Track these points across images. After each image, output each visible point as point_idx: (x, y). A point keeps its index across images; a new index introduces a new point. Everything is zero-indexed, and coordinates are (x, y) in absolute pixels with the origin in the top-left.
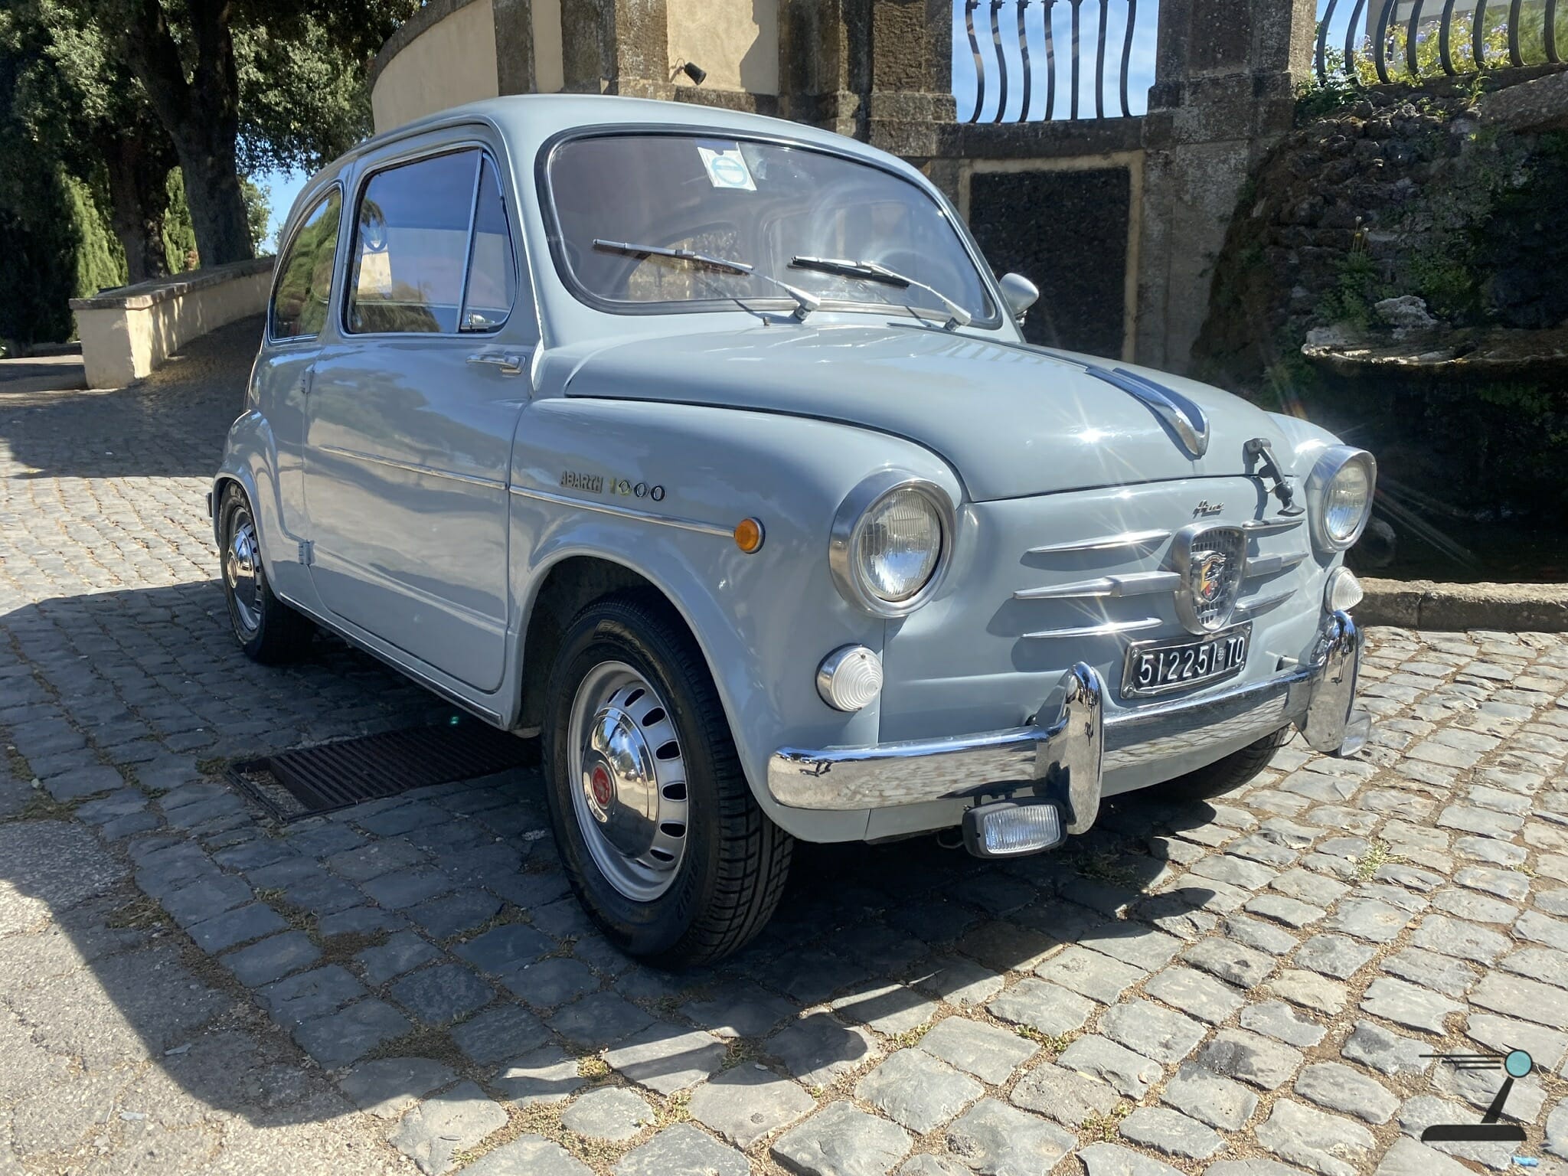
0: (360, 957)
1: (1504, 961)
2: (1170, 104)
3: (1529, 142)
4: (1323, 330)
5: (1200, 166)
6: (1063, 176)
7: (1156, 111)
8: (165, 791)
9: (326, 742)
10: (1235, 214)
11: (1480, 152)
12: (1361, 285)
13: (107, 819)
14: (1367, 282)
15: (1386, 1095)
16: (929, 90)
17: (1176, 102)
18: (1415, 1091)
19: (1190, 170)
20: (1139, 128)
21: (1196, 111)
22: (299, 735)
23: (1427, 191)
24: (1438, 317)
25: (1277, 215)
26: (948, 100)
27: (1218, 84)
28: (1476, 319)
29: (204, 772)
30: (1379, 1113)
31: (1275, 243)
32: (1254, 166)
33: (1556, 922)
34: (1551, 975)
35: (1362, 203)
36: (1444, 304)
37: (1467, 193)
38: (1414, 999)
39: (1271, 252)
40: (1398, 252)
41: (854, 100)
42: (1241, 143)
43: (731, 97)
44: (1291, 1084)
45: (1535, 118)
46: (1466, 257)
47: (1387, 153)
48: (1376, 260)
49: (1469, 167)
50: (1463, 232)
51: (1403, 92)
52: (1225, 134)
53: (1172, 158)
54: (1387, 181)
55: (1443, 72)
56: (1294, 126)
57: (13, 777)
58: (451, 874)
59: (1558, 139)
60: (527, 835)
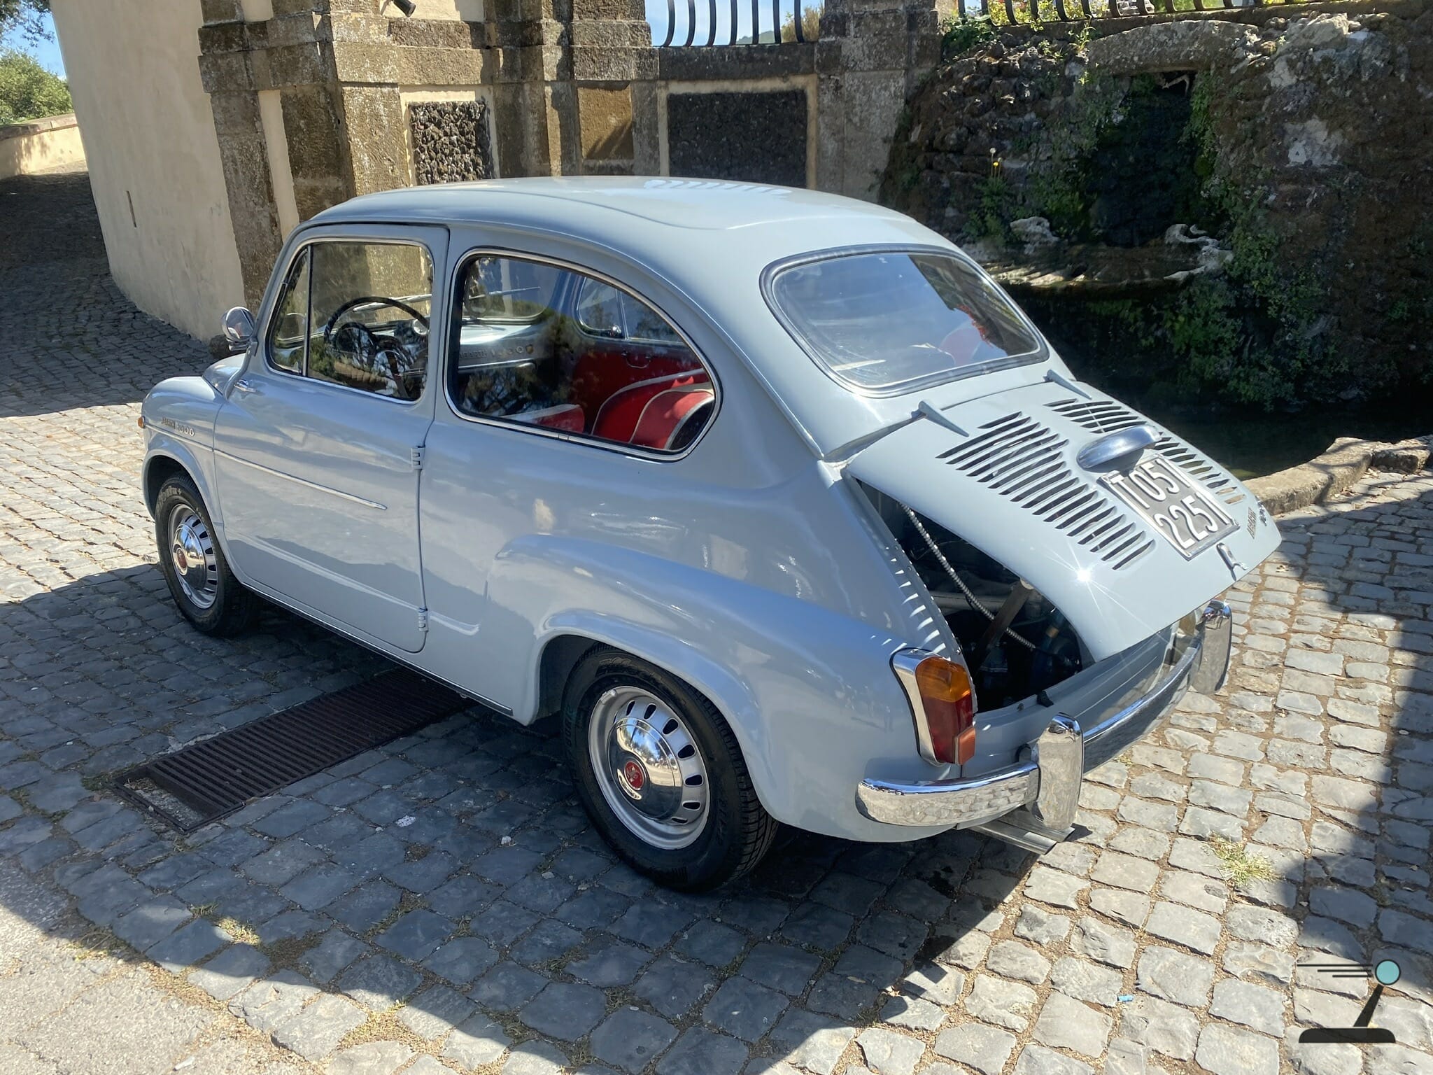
0: (303, 961)
1: (1112, 842)
2: (837, 33)
3: (1124, 85)
4: (971, 245)
5: (864, 93)
6: (749, 96)
7: (827, 40)
8: (64, 814)
9: (192, 743)
10: (896, 136)
11: (1088, 92)
12: (999, 207)
13: (22, 849)
14: (1003, 203)
15: (1042, 961)
16: (625, 16)
17: (843, 33)
18: (1059, 955)
19: (858, 95)
20: (812, 55)
21: (860, 42)
22: (167, 740)
23: (1048, 125)
24: (1058, 235)
25: (931, 144)
26: (642, 26)
27: (877, 18)
28: (1084, 236)
29: (93, 789)
30: (1039, 976)
31: (930, 167)
32: (910, 93)
33: (1143, 803)
34: (1140, 850)
35: (997, 136)
36: (1062, 224)
37: (1079, 128)
38: (1057, 882)
39: (927, 176)
40: (1027, 178)
41: (558, 27)
42: (898, 72)
43: (440, 26)
44: (984, 963)
45: (1129, 65)
46: (1078, 183)
47: (1018, 92)
48: (1011, 185)
49: (1079, 105)
50: (1076, 161)
51: (1027, 34)
52: (885, 64)
53: (841, 83)
54: (1018, 115)
55: (1056, 19)
56: (942, 60)
58: (350, 870)
59: (1146, 83)
60: (401, 821)
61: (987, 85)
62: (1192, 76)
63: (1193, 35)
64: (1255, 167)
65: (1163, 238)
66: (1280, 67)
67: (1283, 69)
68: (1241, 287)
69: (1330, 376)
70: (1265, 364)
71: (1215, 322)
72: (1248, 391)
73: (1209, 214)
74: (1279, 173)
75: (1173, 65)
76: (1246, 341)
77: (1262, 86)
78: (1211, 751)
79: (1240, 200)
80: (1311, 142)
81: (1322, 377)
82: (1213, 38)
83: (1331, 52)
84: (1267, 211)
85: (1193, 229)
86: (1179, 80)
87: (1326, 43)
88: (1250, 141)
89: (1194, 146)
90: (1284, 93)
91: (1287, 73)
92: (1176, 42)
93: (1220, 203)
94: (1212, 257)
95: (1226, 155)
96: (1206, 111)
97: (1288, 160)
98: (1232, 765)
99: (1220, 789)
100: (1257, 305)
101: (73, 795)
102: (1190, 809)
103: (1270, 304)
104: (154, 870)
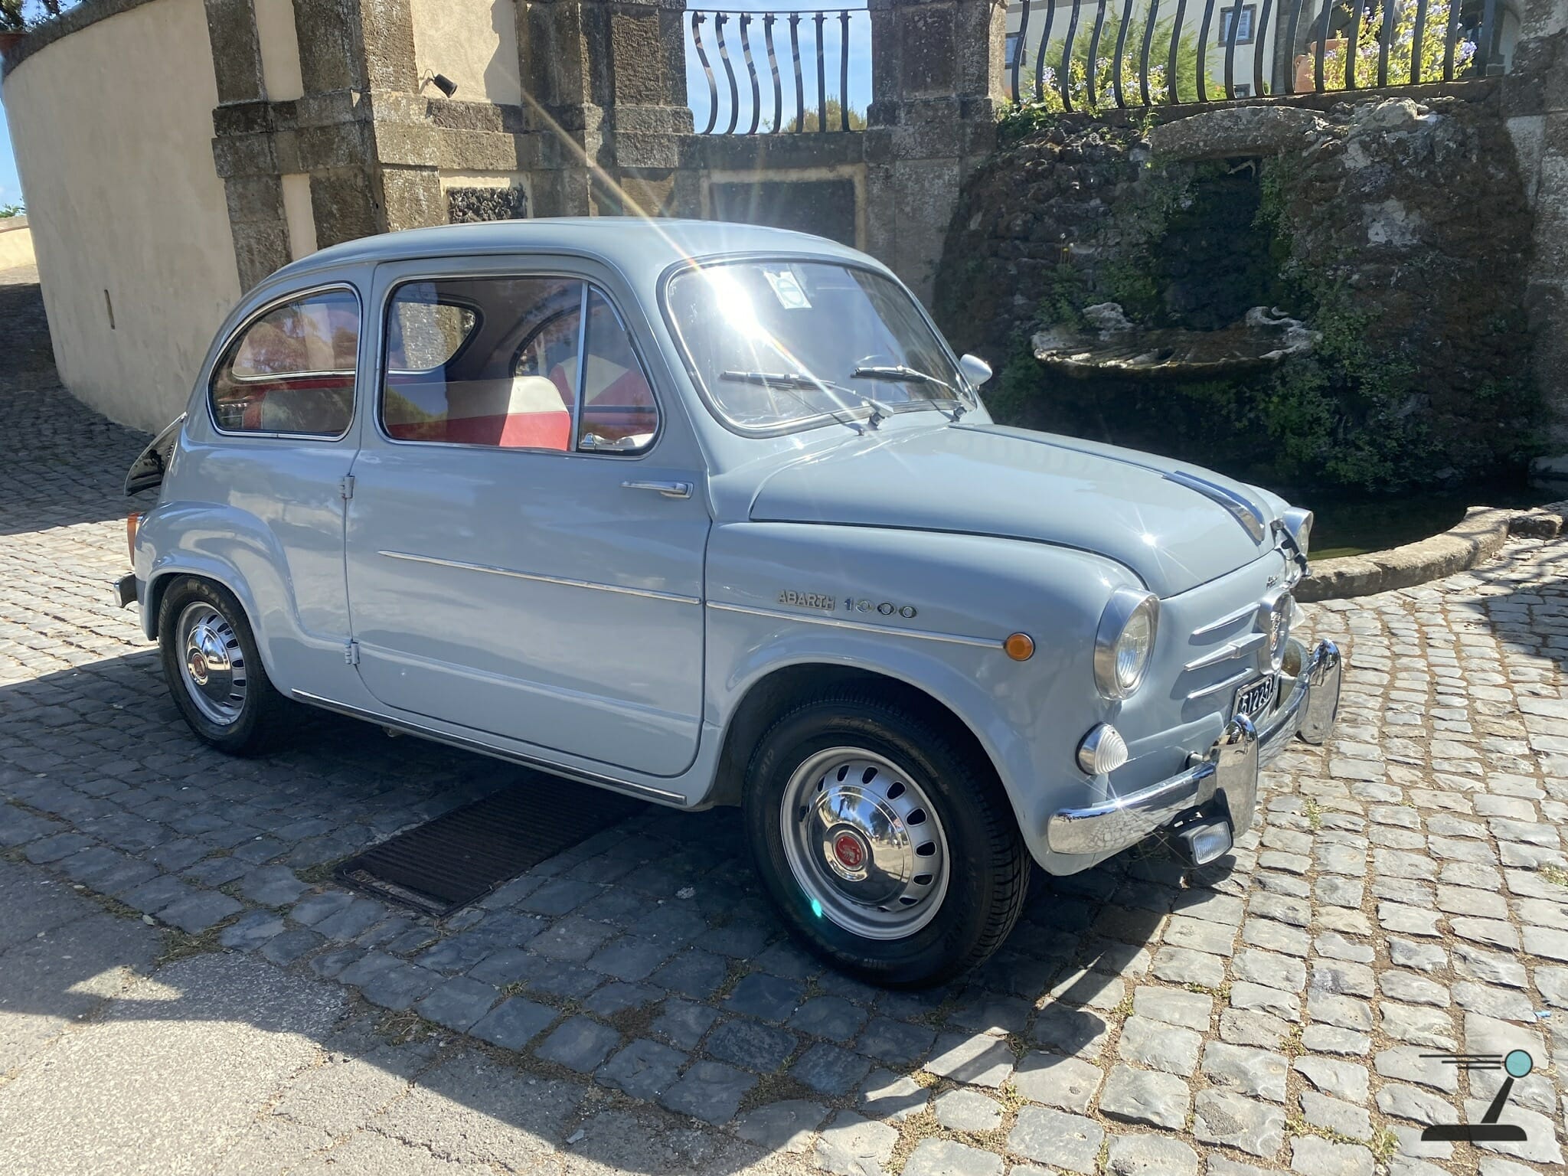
0: (653, 1029)
1: (1440, 876)
2: (888, 122)
3: (1190, 170)
4: (1044, 334)
5: (917, 181)
6: (793, 186)
7: (875, 128)
8: (290, 907)
9: (398, 833)
10: (951, 225)
11: (1154, 178)
12: (1071, 293)
14: (1075, 291)
15: (1436, 986)
16: (667, 103)
17: (892, 120)
18: (1450, 980)
19: (910, 183)
20: (860, 143)
21: (911, 130)
23: (1115, 210)
24: (1132, 321)
25: (995, 231)
26: (685, 113)
27: (929, 105)
28: (1163, 321)
29: (310, 881)
30: (1442, 999)
31: (995, 254)
32: (965, 181)
33: (1450, 840)
35: (1065, 220)
36: (1135, 310)
37: (1147, 213)
38: (1410, 914)
39: (992, 263)
40: (1097, 263)
41: (599, 112)
42: (952, 160)
43: (479, 109)
44: (1380, 991)
45: (1195, 150)
46: (1149, 268)
47: (1082, 177)
48: (1080, 271)
49: (1146, 191)
50: (1145, 246)
51: (1086, 121)
52: (938, 152)
53: (892, 172)
54: (1083, 201)
55: (1115, 106)
56: (999, 147)
57: (117, 917)
58: (654, 941)
59: (1211, 168)
60: (680, 893)
61: (1051, 171)
62: (1258, 161)
63: (1259, 121)
64: (1336, 250)
65: (1244, 322)
66: (1354, 149)
67: (1356, 151)
68: (1332, 366)
69: (1424, 455)
70: (1361, 443)
71: (1310, 402)
72: (1348, 471)
73: (1289, 296)
74: (1360, 253)
75: (1240, 150)
76: (1340, 420)
77: (1336, 169)
78: (1489, 791)
79: (1323, 281)
80: (1390, 223)
81: (1418, 458)
82: (1280, 123)
83: (1403, 134)
84: (1352, 291)
85: (1274, 311)
86: (1245, 165)
87: (1398, 126)
88: (1327, 223)
89: (1268, 229)
90: (1360, 174)
91: (1361, 155)
92: (1242, 127)
93: (1300, 285)
94: (1299, 339)
95: (1303, 237)
96: (1279, 194)
97: (1368, 241)
98: (1517, 803)
99: (1520, 824)
100: (1349, 385)
101: (292, 888)
102: (1501, 844)
103: (1362, 384)
104: (429, 955)
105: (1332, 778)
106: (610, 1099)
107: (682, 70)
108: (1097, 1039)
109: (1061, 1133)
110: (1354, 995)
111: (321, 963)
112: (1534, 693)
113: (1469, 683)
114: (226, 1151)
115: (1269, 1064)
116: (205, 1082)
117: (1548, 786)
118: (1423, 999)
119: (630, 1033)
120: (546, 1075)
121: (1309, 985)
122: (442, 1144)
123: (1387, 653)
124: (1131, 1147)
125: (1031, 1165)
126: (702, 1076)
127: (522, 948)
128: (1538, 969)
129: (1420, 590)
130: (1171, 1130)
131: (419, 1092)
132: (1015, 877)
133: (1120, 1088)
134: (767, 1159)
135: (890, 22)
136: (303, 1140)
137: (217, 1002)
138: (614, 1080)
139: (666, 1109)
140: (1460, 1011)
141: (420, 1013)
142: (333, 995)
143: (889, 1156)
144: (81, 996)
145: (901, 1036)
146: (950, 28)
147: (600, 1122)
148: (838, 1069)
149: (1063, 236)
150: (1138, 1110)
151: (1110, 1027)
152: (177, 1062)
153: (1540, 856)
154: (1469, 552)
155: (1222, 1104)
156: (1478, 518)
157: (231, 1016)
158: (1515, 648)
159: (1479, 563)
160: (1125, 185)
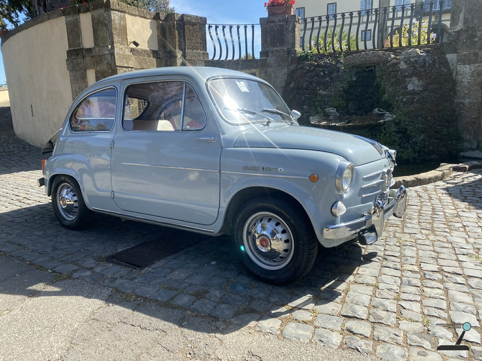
0: (206, 296)
3: (355, 69)
4: (313, 117)
5: (275, 73)
7: (262, 58)
8: (93, 268)
9: (125, 249)
10: (285, 86)
11: (345, 72)
12: (320, 105)
14: (322, 104)
15: (439, 284)
16: (201, 50)
17: (267, 56)
18: (443, 282)
19: (272, 74)
20: (258, 62)
21: (273, 59)
22: (116, 248)
23: (333, 81)
24: (339, 113)
25: (298, 87)
26: (206, 53)
27: (278, 51)
28: (348, 113)
30: (441, 287)
31: (298, 94)
32: (289, 73)
33: (441, 248)
35: (318, 84)
36: (340, 110)
37: (343, 82)
38: (430, 266)
39: (297, 97)
40: (328, 96)
41: (181, 53)
42: (285, 67)
43: (145, 51)
44: (422, 285)
45: (356, 64)
46: (344, 98)
47: (323, 71)
48: (323, 99)
49: (342, 75)
50: (343, 91)
51: (324, 56)
52: (281, 65)
53: (267, 71)
54: (324, 78)
55: (333, 51)
56: (298, 63)
57: (41, 270)
58: (205, 274)
59: (361, 69)
60: (211, 263)
61: (314, 70)
62: (375, 67)
63: (375, 55)
64: (399, 92)
65: (372, 113)
66: (402, 63)
68: (399, 125)
69: (427, 151)
70: (408, 148)
71: (393, 135)
72: (405, 156)
73: (385, 105)
74: (406, 92)
75: (369, 64)
76: (402, 141)
77: (397, 68)
79: (395, 101)
80: (414, 84)
81: (425, 152)
82: (381, 56)
83: (416, 59)
84: (404, 103)
85: (381, 109)
86: (371, 68)
87: (415, 56)
88: (396, 84)
89: (378, 86)
90: (405, 70)
91: (404, 65)
92: (370, 57)
93: (388, 102)
94: (389, 117)
95: (389, 88)
96: (381, 76)
97: (408, 89)
98: (460, 239)
99: (461, 244)
100: (404, 130)
101: (94, 263)
102: (456, 249)
103: (408, 130)
104: (136, 279)
105: (405, 233)
106: (194, 314)
107: (206, 41)
108: (339, 297)
109: (330, 320)
110: (415, 286)
111: (104, 282)
112: (463, 211)
113: (444, 209)
114: (78, 329)
115: (390, 303)
116: (70, 311)
117: (469, 235)
118: (435, 287)
119: (199, 297)
120: (174, 308)
121: (401, 284)
122: (144, 325)
123: (420, 201)
124: (351, 324)
125: (322, 329)
126: (222, 308)
127: (165, 277)
128: (469, 279)
129: (428, 185)
130: (363, 319)
131: (136, 313)
132: (313, 248)
133: (347, 309)
134: (242, 329)
135: (266, 28)
136: (101, 325)
137: (72, 291)
138: (195, 309)
139: (211, 316)
140: (446, 290)
141: (135, 293)
142: (108, 289)
143: (279, 327)
144: (30, 290)
145: (280, 297)
146: (284, 29)
147: (191, 320)
148: (263, 305)
149: (318, 88)
150: (353, 314)
151: (343, 294)
152: (61, 306)
153: (468, 252)
154: (442, 175)
155: (377, 312)
156: (444, 166)
157: (77, 294)
158: (457, 200)
159: (445, 179)
160: (336, 74)
